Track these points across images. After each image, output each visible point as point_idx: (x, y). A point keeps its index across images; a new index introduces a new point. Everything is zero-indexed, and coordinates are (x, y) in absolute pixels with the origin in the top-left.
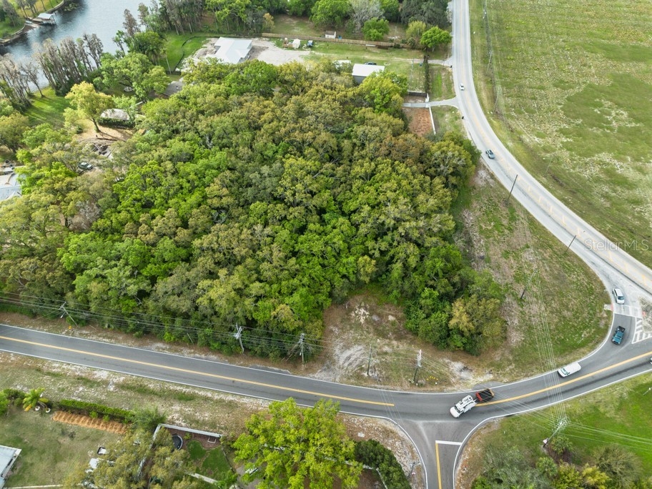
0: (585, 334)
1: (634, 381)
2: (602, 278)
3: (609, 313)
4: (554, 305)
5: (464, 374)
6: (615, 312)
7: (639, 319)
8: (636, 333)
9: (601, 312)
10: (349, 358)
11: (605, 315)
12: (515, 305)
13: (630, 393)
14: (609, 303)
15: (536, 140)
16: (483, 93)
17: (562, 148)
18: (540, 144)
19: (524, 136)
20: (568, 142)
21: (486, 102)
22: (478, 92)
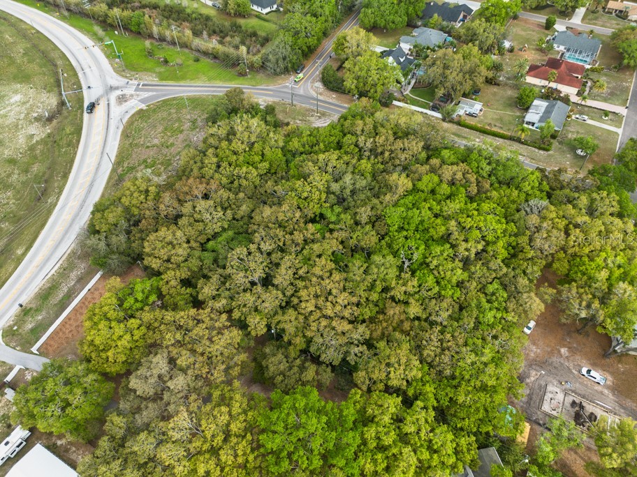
6: (144, 105)
11: (152, 106)
14: (141, 110)
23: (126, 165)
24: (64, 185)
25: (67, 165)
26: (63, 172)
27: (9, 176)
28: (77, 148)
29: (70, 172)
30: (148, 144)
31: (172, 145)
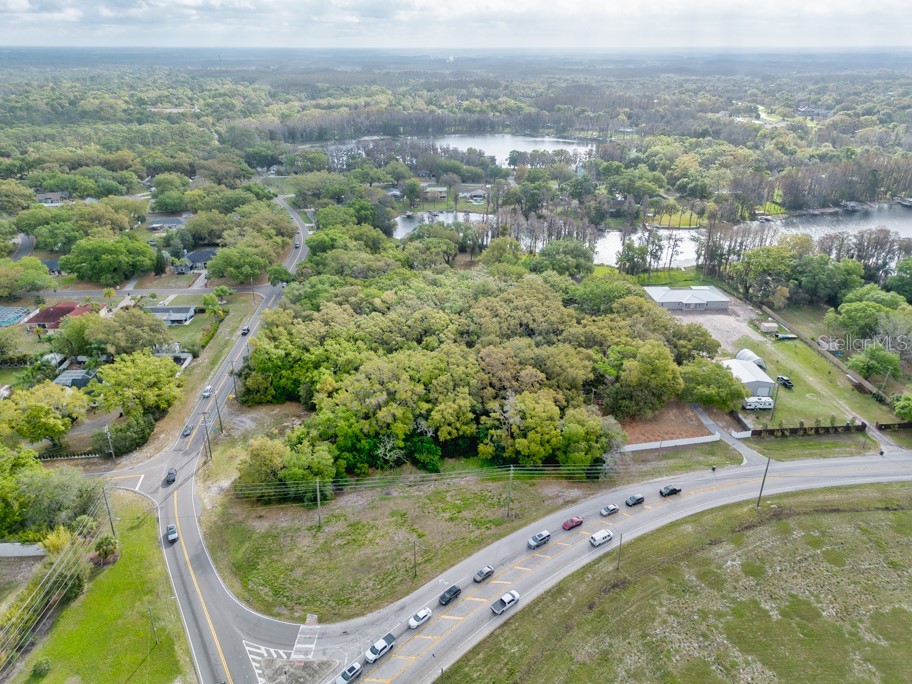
0: (265, 591)
1: (180, 636)
2: (370, 617)
3: (303, 620)
4: (312, 560)
5: (214, 489)
6: (302, 626)
7: (289, 655)
8: (262, 648)
9: (304, 610)
10: (242, 422)
11: (296, 615)
12: (309, 524)
13: (163, 629)
14: (321, 620)
15: (729, 563)
16: (836, 496)
17: (734, 600)
18: (720, 567)
19: (730, 547)
20: (766, 611)
21: (806, 499)
22: (831, 489)
30: (414, 539)
31: (393, 514)
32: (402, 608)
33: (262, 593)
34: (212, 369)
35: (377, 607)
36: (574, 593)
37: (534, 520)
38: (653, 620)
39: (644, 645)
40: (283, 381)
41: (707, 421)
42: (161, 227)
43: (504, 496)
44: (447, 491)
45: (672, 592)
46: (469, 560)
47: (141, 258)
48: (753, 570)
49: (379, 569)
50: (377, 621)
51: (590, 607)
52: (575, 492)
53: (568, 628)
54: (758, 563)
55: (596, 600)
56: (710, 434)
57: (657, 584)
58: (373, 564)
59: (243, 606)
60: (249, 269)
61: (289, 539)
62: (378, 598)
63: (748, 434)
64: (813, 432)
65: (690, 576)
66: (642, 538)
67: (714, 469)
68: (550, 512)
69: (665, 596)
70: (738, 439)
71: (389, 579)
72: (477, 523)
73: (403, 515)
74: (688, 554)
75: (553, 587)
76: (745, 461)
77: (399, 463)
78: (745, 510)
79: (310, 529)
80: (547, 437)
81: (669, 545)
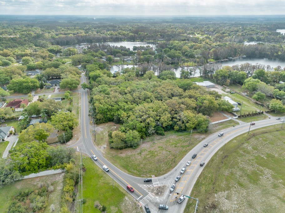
0: (135, 171)
3: (151, 177)
4: (144, 162)
5: (102, 148)
7: (153, 186)
9: (150, 175)
10: (98, 129)
11: (148, 176)
13: (113, 185)
14: (156, 176)
15: (249, 148)
16: (264, 129)
17: (254, 156)
18: (247, 149)
19: (247, 144)
20: (263, 157)
21: (258, 131)
22: (263, 128)
23: (184, 149)
24: (214, 156)
25: (210, 166)
26: (213, 163)
27: (241, 176)
28: (202, 172)
29: (210, 161)
30: (168, 153)
31: (159, 147)
32: (176, 170)
33: (135, 172)
34: (78, 115)
35: (169, 171)
36: (216, 160)
37: (197, 144)
38: (239, 163)
39: (240, 169)
40: (108, 116)
41: (225, 115)
42: (32, 74)
43: (186, 139)
44: (170, 140)
45: (239, 156)
46: (186, 156)
47: (36, 84)
48: (255, 148)
49: (164, 161)
50: (171, 174)
51: (222, 163)
52: (203, 136)
53: (220, 168)
54: (255, 147)
55: (222, 161)
56: (228, 118)
57: (235, 155)
58: (162, 160)
59: (132, 176)
60: (75, 85)
61: (134, 157)
62: (168, 169)
63: (237, 117)
64: (252, 115)
65: (241, 152)
66: (225, 145)
67: (234, 126)
68: (200, 142)
69: (238, 157)
70: (235, 119)
71: (168, 163)
72: (183, 147)
73: (162, 147)
74: (238, 147)
75: (210, 160)
76: (240, 124)
77: (153, 134)
78: (246, 135)
79: (138, 154)
80: (194, 122)
81: (233, 146)
